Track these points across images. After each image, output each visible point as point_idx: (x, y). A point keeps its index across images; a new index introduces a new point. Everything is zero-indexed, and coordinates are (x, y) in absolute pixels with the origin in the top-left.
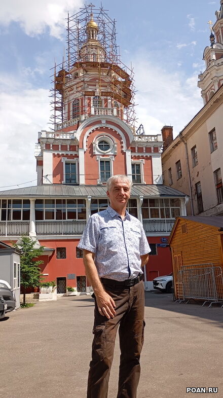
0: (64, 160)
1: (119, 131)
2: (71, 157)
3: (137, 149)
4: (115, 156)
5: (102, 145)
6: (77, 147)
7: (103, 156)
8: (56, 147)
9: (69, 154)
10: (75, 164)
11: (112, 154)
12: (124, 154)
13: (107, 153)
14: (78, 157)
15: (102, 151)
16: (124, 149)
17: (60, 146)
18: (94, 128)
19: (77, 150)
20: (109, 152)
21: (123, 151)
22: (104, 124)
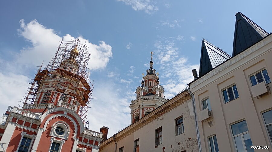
0: (23, 134)
1: (74, 123)
2: (31, 133)
3: (83, 139)
4: (66, 140)
5: (59, 130)
6: (38, 126)
7: (57, 138)
8: (20, 122)
9: (30, 131)
10: (31, 139)
11: (64, 139)
12: (73, 141)
13: (60, 137)
14: (36, 134)
15: (57, 135)
16: (74, 137)
17: (24, 122)
18: (57, 116)
19: (37, 129)
20: (62, 136)
21: (73, 138)
22: (65, 115)
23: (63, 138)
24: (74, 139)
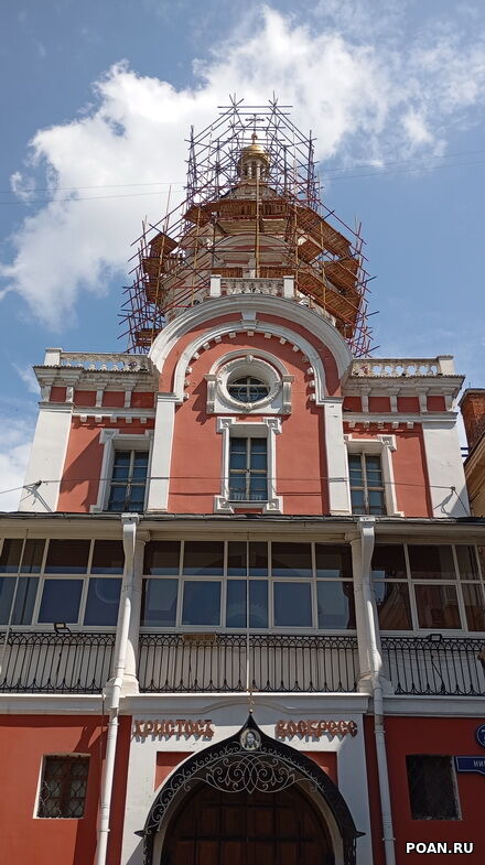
0: (108, 438)
1: (301, 344)
2: (135, 426)
3: (365, 400)
4: (284, 417)
5: (244, 390)
7: (241, 417)
9: (129, 419)
11: (275, 411)
12: (319, 411)
13: (254, 408)
14: (153, 428)
15: (241, 404)
16: (317, 397)
17: (100, 395)
18: (216, 334)
20: (264, 406)
21: (315, 401)
22: (249, 323)
23: (269, 409)
24: (317, 403)
